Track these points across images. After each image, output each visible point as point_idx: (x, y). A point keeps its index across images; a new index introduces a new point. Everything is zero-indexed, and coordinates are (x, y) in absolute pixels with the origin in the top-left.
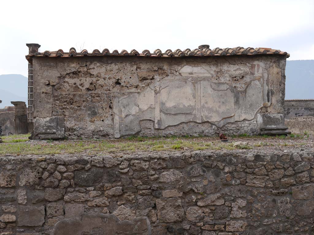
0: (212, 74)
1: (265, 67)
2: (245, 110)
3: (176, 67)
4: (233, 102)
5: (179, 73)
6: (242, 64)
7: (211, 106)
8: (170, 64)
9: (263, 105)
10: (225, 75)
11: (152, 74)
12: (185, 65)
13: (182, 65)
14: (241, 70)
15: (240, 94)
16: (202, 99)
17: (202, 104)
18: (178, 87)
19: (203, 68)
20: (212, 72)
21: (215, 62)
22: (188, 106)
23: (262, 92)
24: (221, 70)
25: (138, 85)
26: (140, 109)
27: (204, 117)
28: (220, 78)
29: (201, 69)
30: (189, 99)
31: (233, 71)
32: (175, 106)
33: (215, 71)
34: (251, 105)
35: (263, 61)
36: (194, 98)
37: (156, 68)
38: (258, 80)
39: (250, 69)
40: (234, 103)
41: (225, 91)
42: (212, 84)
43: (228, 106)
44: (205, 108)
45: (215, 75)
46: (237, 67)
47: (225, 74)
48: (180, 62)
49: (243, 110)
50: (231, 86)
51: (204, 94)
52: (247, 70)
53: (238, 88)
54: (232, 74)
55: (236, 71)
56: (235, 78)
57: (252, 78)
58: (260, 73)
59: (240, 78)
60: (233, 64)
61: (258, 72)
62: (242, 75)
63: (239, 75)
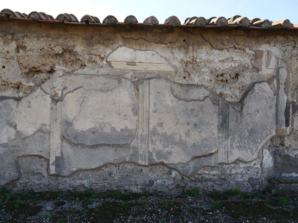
0: (174, 67)
1: (282, 56)
2: (239, 142)
3: (101, 50)
4: (217, 124)
5: (107, 62)
6: (236, 48)
7: (169, 133)
8: (89, 43)
9: (276, 132)
10: (203, 70)
11: (49, 62)
12: (121, 46)
13: (114, 46)
14: (235, 61)
15: (231, 108)
16: (151, 116)
17: (151, 127)
18: (102, 91)
19: (157, 53)
20: (177, 64)
21: (183, 43)
22: (122, 130)
23: (274, 106)
24: (194, 60)
25: (21, 83)
26: (18, 133)
27: (154, 154)
28: (192, 76)
29: (153, 55)
30: (125, 116)
31: (217, 62)
32: (93, 128)
33: (182, 61)
34: (252, 132)
35: (278, 45)
36: (136, 113)
37: (58, 50)
38: (266, 82)
39: (251, 60)
40: (218, 127)
41: (201, 101)
42: (175, 87)
43: (206, 132)
44: (157, 136)
45: (182, 70)
46: (226, 54)
47: (202, 68)
48: (109, 39)
49: (236, 140)
50: (213, 92)
51: (157, 106)
52: (245, 61)
53: (226, 97)
54: (215, 69)
55: (224, 62)
56: (221, 76)
57: (255, 77)
58: (272, 69)
59: (231, 77)
60: (219, 49)
61: (267, 67)
62: (235, 71)
63: (230, 71)
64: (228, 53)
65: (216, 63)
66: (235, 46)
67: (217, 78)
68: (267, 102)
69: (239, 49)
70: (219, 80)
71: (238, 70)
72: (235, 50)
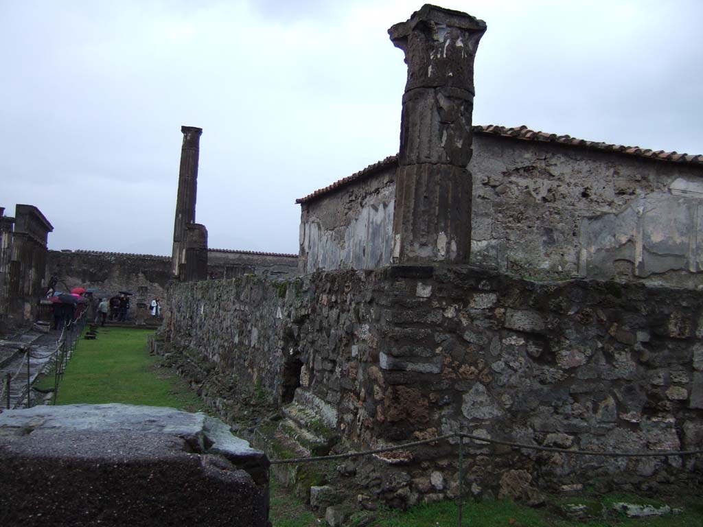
3: (665, 179)
5: (669, 189)
12: (678, 177)
13: (673, 177)
16: (698, 234)
17: (698, 242)
22: (680, 243)
25: (613, 202)
26: (616, 241)
27: (700, 264)
29: (698, 186)
30: (682, 233)
32: (662, 241)
37: (638, 177)
48: (670, 171)
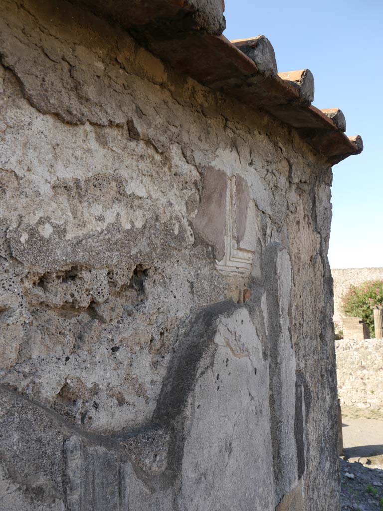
6: (134, 134)
46: (90, 153)
52: (171, 204)
53: (96, 406)
54: (33, 233)
55: (80, 196)
56: (65, 280)
57: (206, 284)
58: (248, 251)
59: (112, 283)
60: (57, 115)
61: (238, 242)
62: (133, 252)
63: (111, 250)
64: (103, 151)
65: (38, 194)
66: (130, 122)
67: (39, 291)
68: (250, 395)
69: (148, 142)
70: (55, 307)
71: (148, 250)
72: (133, 144)
